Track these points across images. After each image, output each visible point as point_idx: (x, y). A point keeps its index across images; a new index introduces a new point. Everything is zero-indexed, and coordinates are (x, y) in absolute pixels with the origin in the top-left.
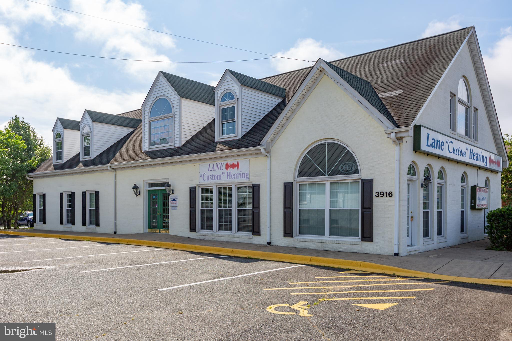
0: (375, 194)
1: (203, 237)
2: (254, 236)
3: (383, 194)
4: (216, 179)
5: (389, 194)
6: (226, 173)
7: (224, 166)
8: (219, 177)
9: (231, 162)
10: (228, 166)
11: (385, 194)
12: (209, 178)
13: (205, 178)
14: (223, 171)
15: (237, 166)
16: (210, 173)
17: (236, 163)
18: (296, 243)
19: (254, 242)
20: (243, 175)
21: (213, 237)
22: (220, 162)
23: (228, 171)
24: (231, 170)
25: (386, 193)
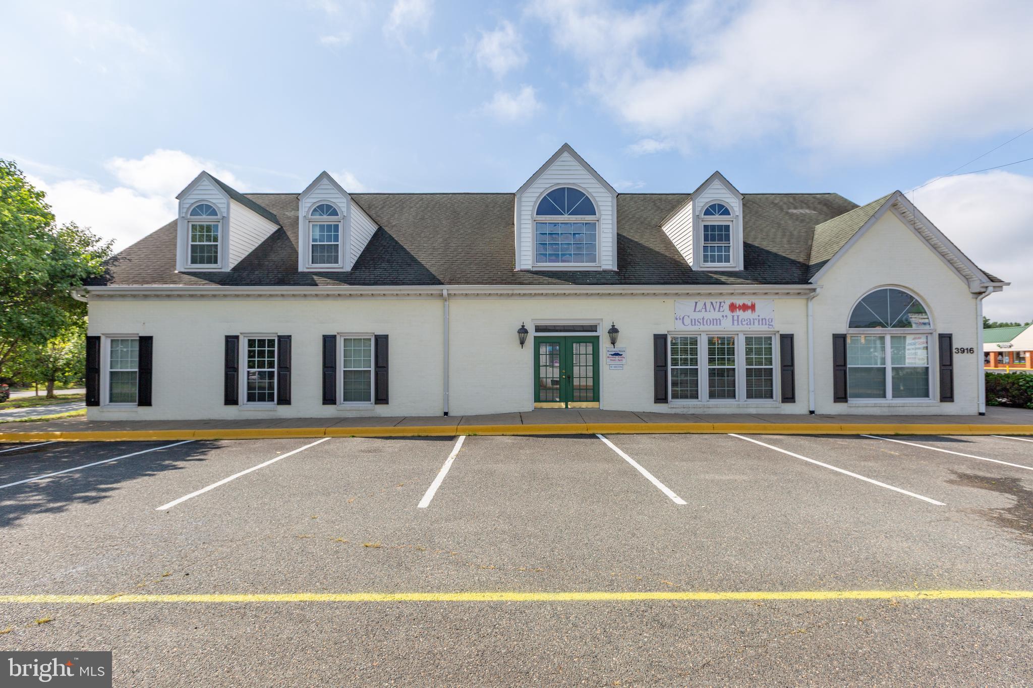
0: (954, 351)
1: (682, 410)
2: (783, 404)
3: (964, 351)
4: (710, 324)
5: (970, 350)
6: (730, 318)
7: (726, 307)
8: (717, 321)
9: (739, 301)
10: (733, 307)
11: (966, 351)
12: (694, 322)
13: (687, 321)
14: (724, 314)
15: (753, 307)
16: (698, 316)
17: (750, 304)
18: (852, 409)
19: (783, 412)
20: (762, 321)
21: (705, 410)
22: (718, 301)
23: (734, 314)
24: (739, 313)
25: (967, 349)
